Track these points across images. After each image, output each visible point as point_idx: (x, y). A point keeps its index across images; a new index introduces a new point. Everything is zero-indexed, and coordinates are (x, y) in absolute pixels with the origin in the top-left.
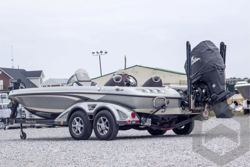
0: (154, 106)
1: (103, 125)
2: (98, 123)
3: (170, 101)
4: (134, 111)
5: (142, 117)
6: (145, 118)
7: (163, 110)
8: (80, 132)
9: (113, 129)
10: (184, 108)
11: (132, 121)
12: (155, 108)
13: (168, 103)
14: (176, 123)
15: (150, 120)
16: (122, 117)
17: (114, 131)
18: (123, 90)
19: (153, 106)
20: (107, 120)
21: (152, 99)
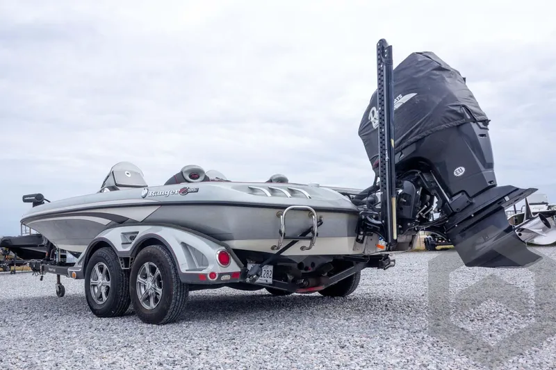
0: (283, 232)
1: (149, 283)
2: (139, 279)
3: (326, 217)
4: (227, 247)
5: (250, 263)
6: (258, 265)
7: (307, 243)
8: (105, 298)
9: (171, 295)
10: (360, 237)
11: (221, 275)
12: (285, 238)
13: (320, 223)
14: (329, 275)
15: (271, 268)
16: (196, 263)
17: (173, 301)
18: (197, 191)
19: (280, 232)
20: (158, 272)
21: (275, 211)
